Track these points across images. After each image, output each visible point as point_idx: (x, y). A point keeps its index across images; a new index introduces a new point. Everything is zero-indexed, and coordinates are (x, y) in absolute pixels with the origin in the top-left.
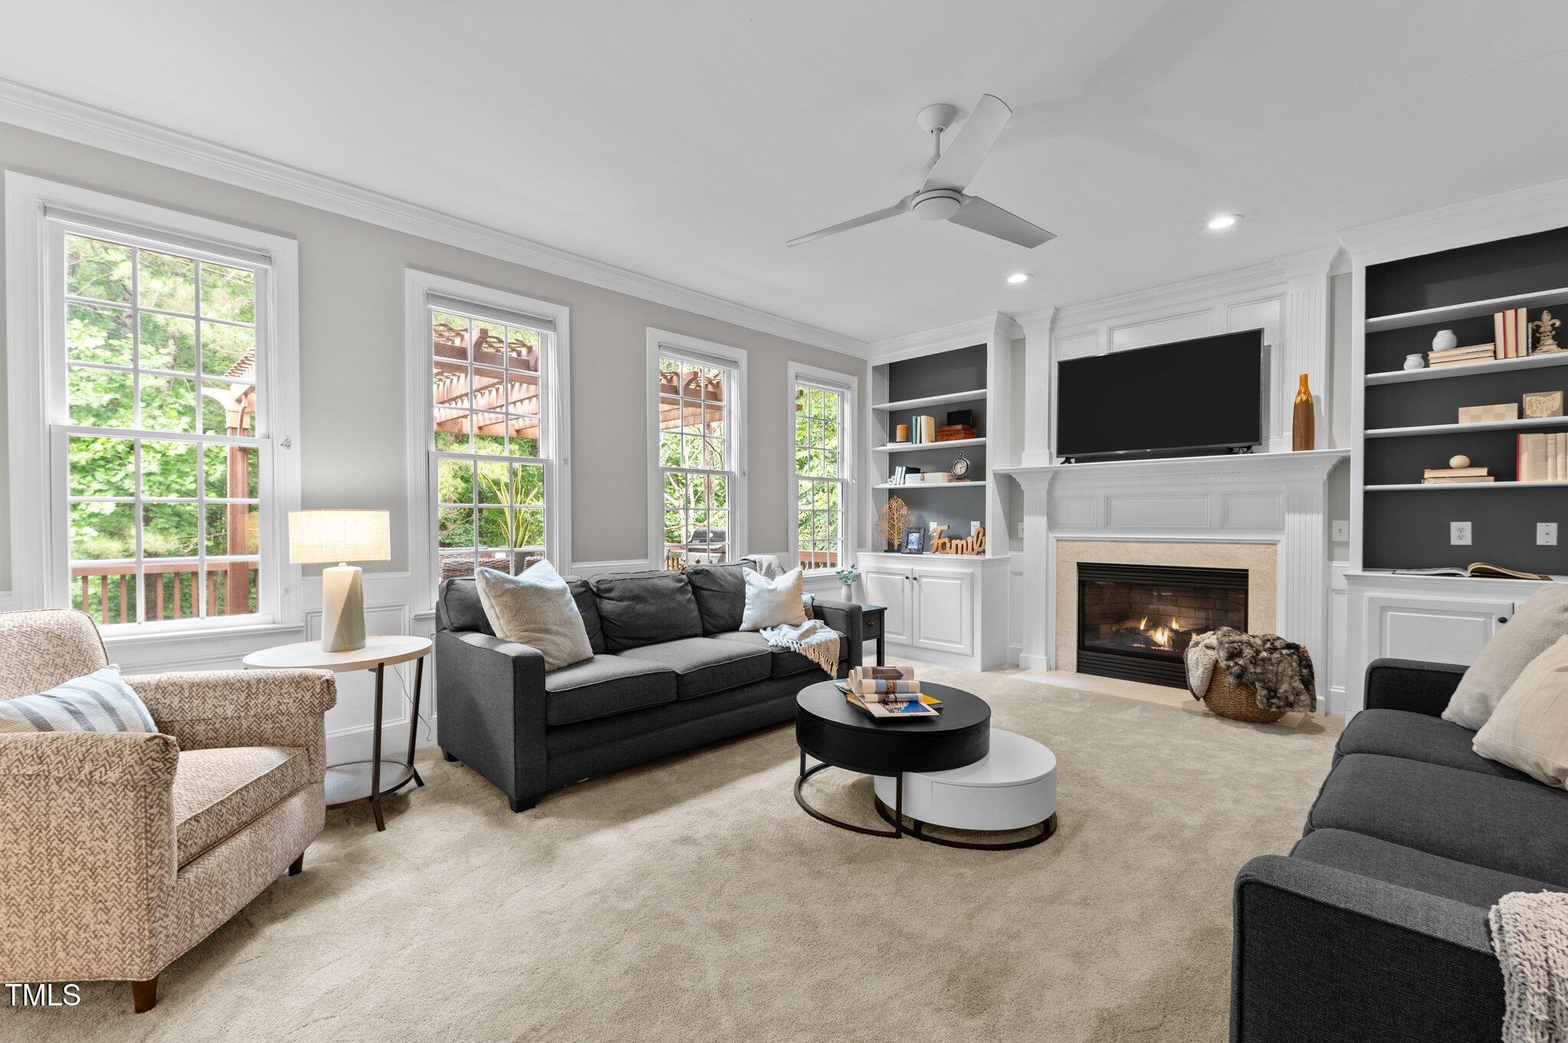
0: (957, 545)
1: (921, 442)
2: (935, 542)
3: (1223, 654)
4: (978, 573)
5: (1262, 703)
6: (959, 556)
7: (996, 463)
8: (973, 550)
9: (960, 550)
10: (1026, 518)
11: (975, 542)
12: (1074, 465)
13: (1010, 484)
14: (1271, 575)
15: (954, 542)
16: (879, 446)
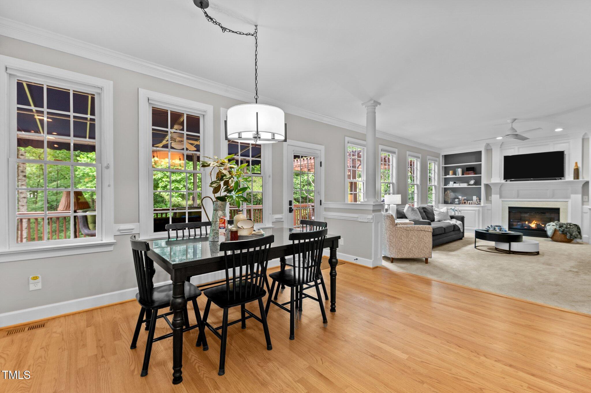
0: (470, 203)
1: (459, 175)
2: (462, 201)
3: (558, 227)
4: (481, 209)
5: (569, 237)
6: (470, 205)
7: (484, 181)
8: (475, 203)
9: (470, 204)
10: (493, 196)
11: (476, 201)
12: (509, 182)
13: (487, 186)
14: (566, 209)
15: (468, 202)
16: (443, 176)
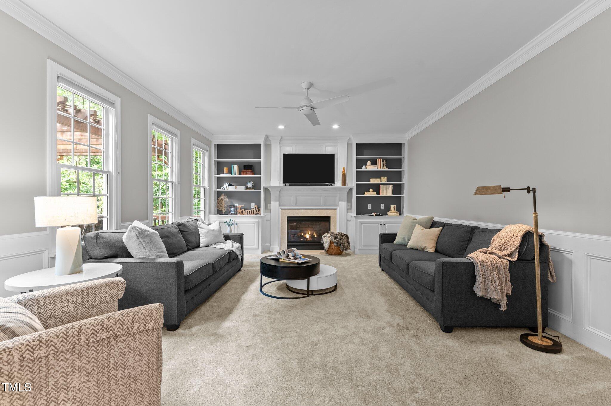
0: (247, 212)
1: (235, 174)
2: (238, 211)
3: (333, 238)
4: (260, 221)
5: (342, 249)
6: (248, 215)
7: (263, 185)
8: (254, 213)
9: (249, 213)
10: (272, 202)
11: (254, 210)
12: (288, 186)
13: (266, 190)
14: (335, 217)
15: (246, 211)
16: (216, 174)
